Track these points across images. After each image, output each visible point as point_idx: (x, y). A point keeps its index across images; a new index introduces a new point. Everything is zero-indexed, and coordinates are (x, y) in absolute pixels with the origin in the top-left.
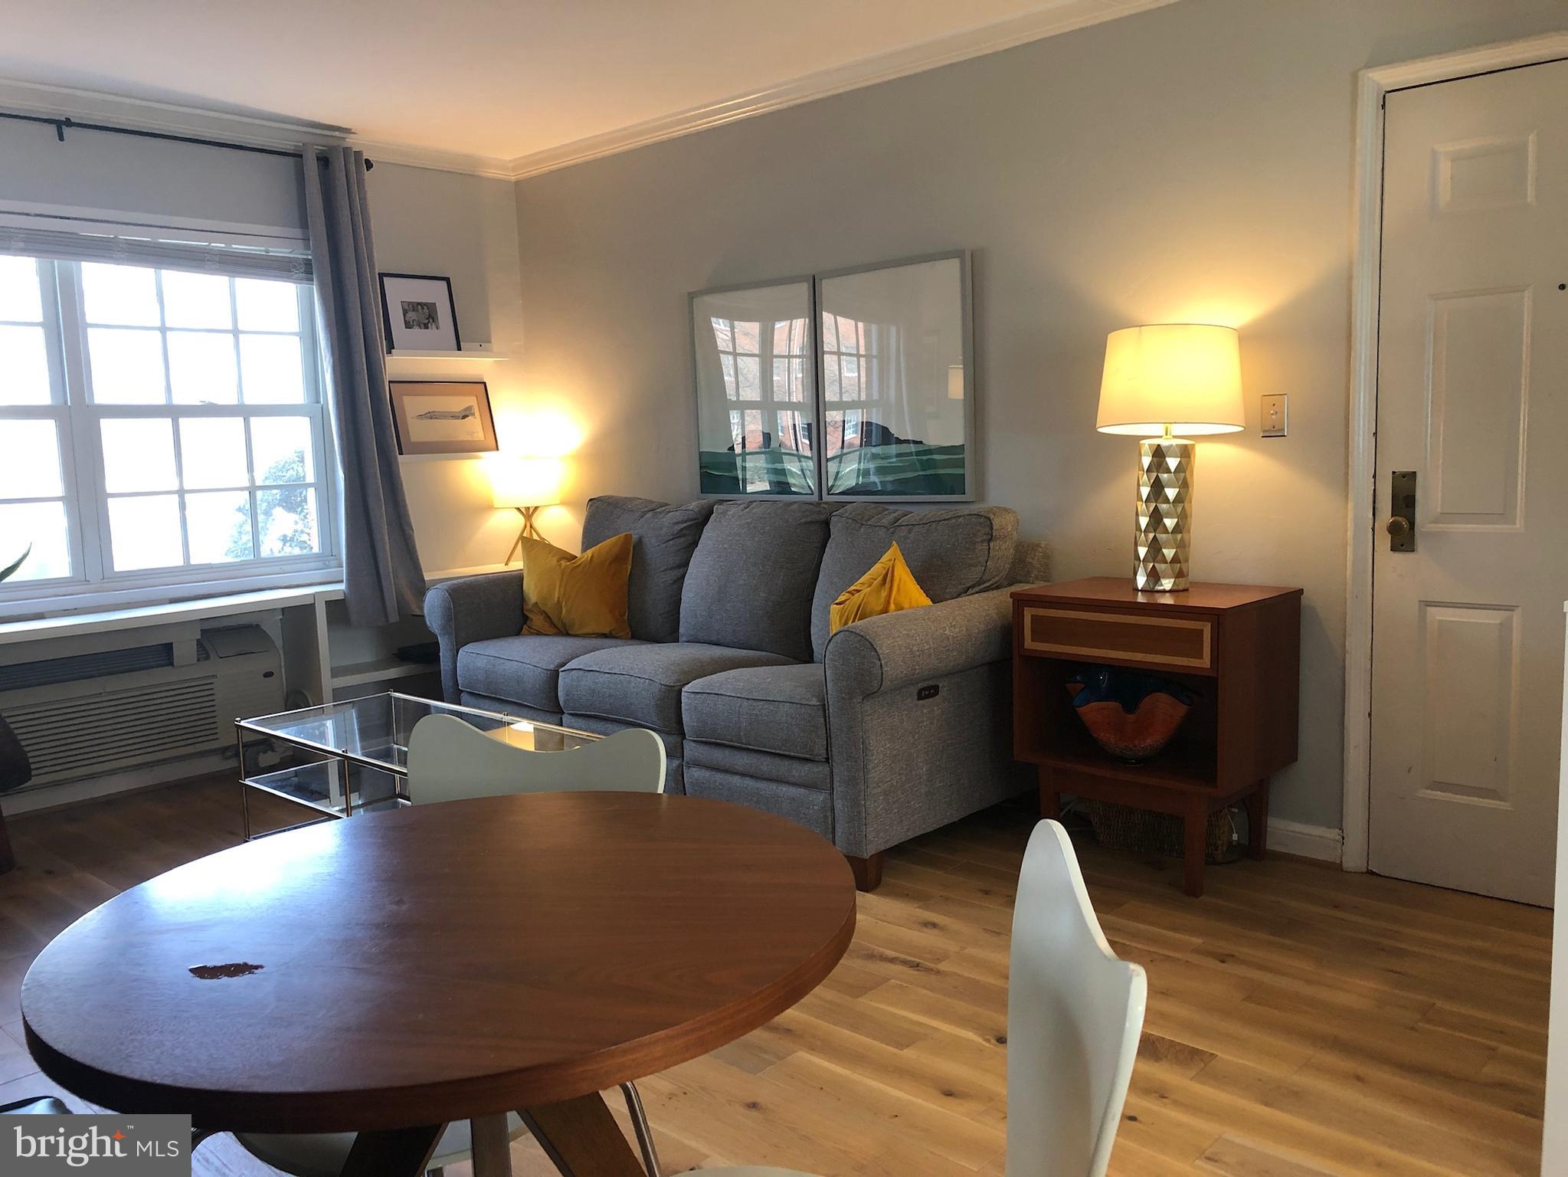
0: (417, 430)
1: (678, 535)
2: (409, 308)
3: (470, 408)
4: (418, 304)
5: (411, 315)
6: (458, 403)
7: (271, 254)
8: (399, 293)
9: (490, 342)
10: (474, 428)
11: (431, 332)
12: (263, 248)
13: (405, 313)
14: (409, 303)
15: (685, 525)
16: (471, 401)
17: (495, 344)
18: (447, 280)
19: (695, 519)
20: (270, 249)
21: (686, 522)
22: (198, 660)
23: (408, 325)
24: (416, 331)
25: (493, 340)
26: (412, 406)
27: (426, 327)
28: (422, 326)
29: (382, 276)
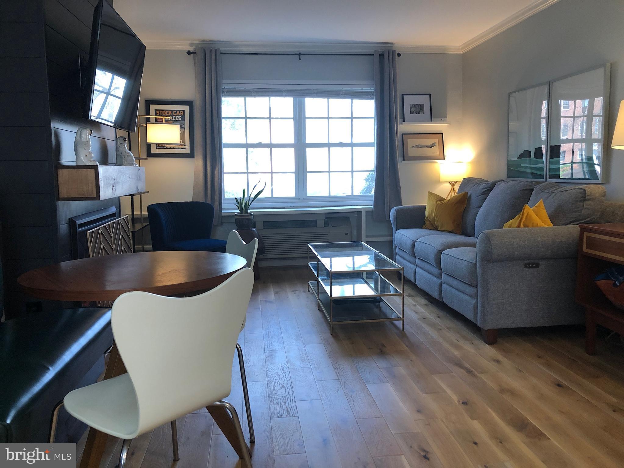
0: (412, 152)
1: (483, 194)
2: (412, 106)
3: (434, 143)
4: (417, 104)
5: (413, 109)
6: (429, 142)
7: (364, 90)
8: (409, 101)
9: (446, 118)
10: (435, 151)
11: (421, 114)
12: (361, 89)
13: (411, 108)
14: (413, 104)
15: (486, 189)
16: (436, 141)
17: (448, 119)
18: (430, 95)
19: (490, 187)
20: (363, 89)
21: (486, 188)
22: (325, 226)
23: (411, 113)
24: (415, 115)
25: (448, 116)
26: (411, 142)
27: (419, 113)
28: (417, 113)
29: (403, 95)
